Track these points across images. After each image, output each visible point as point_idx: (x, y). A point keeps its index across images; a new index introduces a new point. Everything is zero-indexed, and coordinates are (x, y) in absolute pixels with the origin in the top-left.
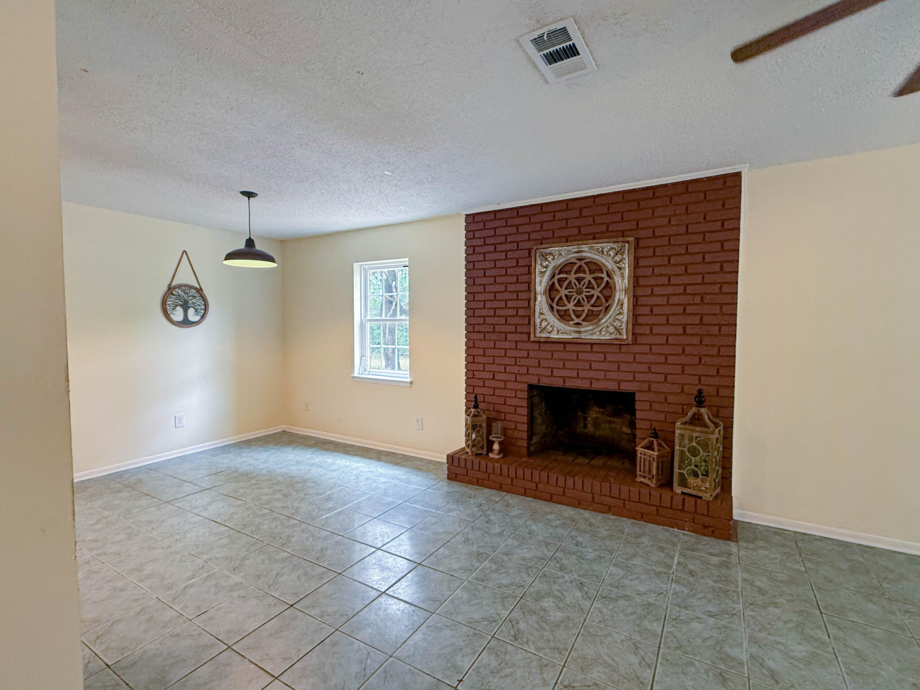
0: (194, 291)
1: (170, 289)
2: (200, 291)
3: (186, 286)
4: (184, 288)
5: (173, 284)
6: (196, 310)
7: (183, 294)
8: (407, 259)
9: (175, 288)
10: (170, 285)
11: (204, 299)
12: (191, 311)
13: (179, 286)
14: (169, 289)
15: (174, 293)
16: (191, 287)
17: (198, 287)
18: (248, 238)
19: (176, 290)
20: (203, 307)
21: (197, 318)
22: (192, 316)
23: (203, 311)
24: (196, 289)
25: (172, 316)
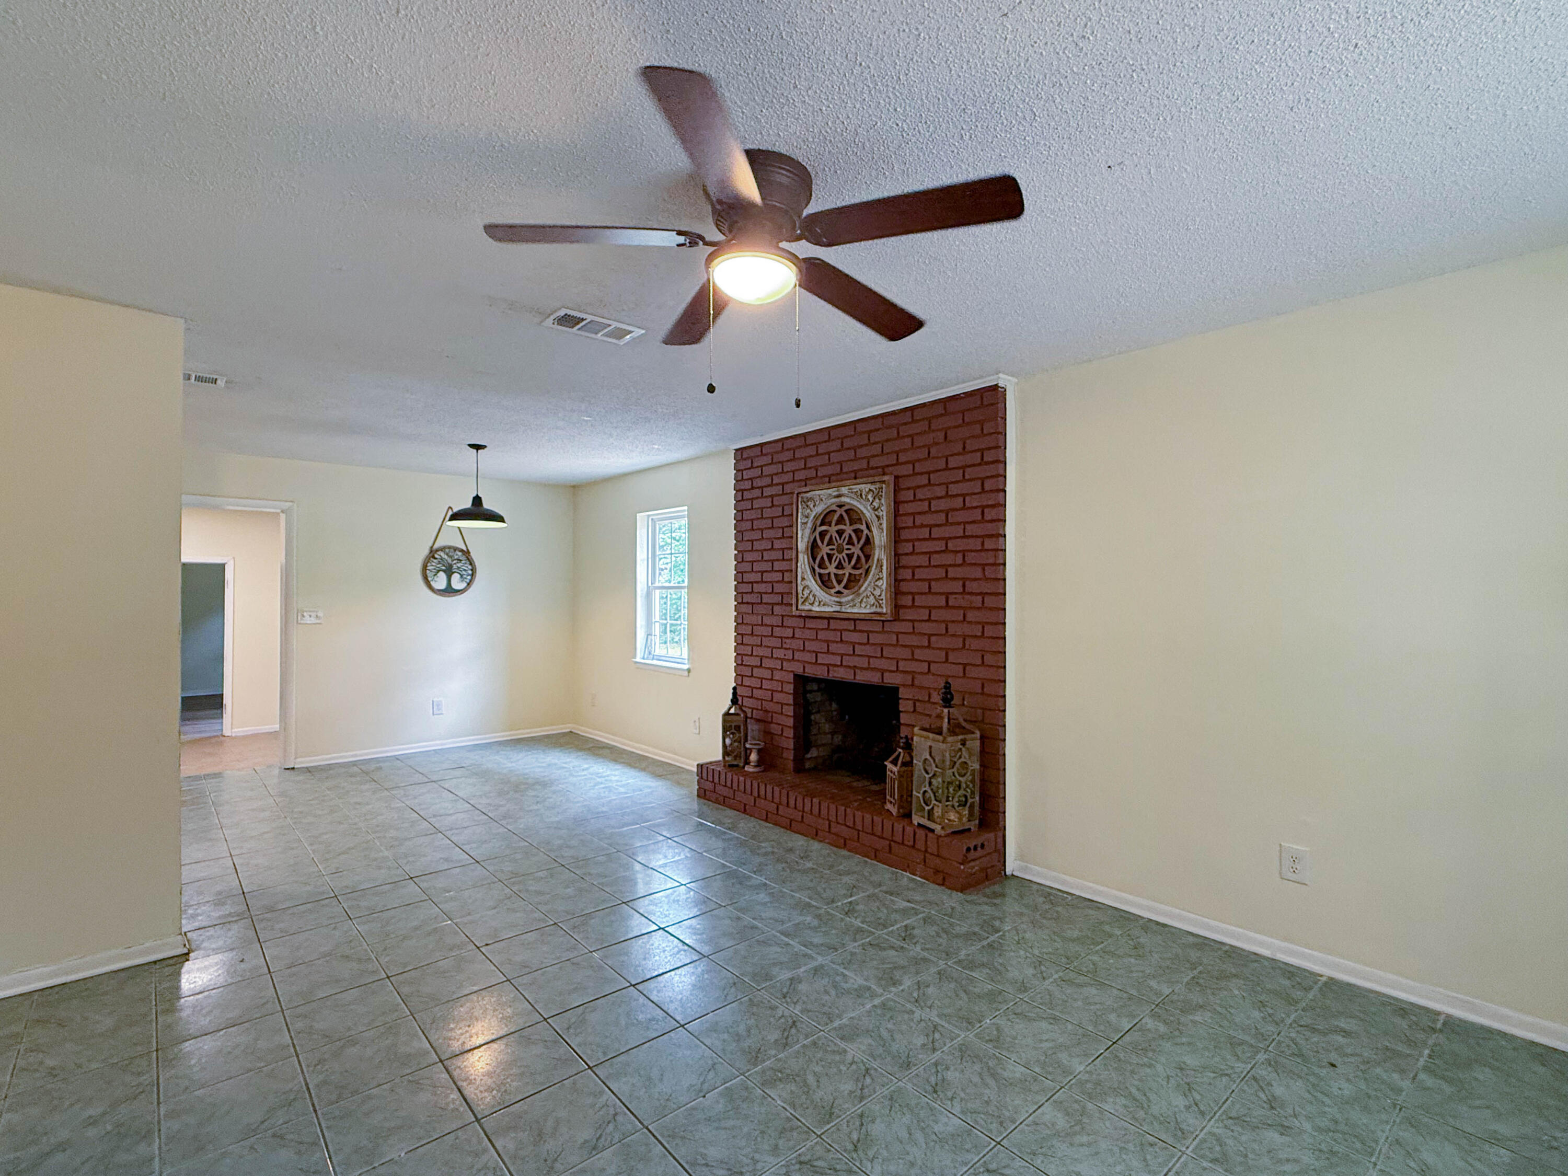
0: (460, 554)
1: (432, 553)
2: (466, 553)
3: (449, 547)
4: (447, 550)
5: (436, 546)
6: (462, 576)
7: (446, 557)
8: (686, 508)
9: (437, 551)
10: (432, 547)
11: (471, 563)
12: (455, 578)
13: (442, 549)
14: (431, 551)
15: (436, 556)
16: (455, 549)
17: (464, 548)
18: (475, 495)
19: (439, 553)
20: (470, 572)
21: (462, 586)
22: (457, 583)
23: (469, 577)
24: (462, 551)
25: (432, 583)
